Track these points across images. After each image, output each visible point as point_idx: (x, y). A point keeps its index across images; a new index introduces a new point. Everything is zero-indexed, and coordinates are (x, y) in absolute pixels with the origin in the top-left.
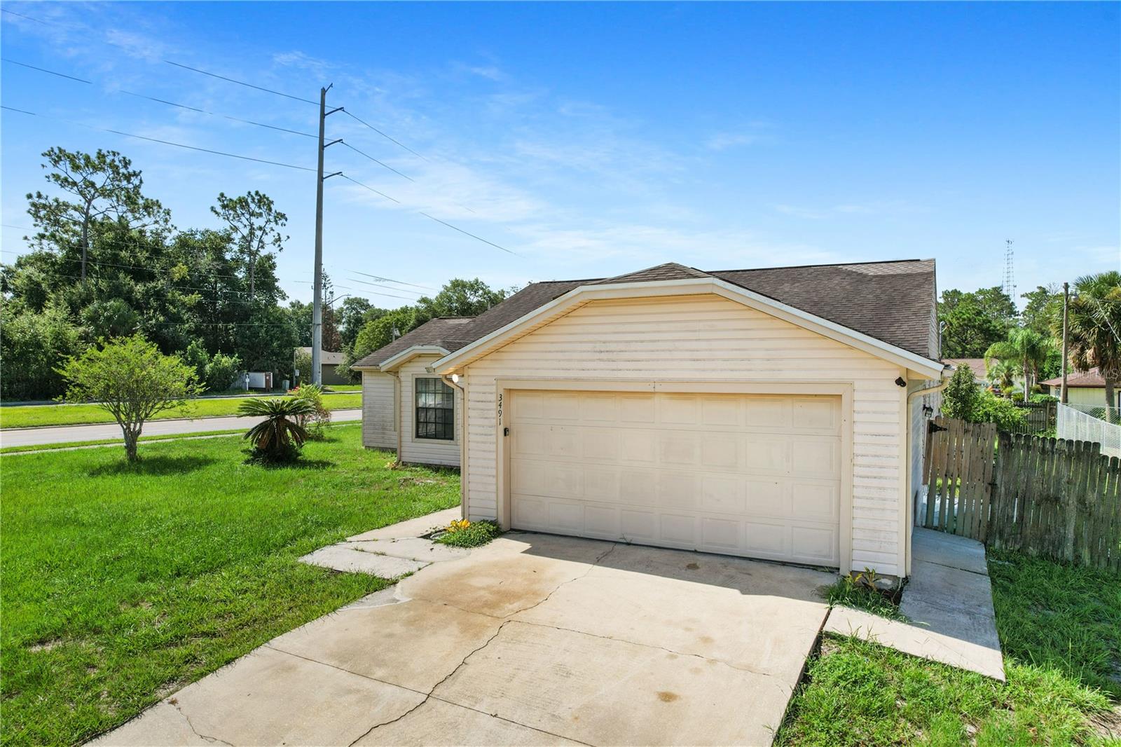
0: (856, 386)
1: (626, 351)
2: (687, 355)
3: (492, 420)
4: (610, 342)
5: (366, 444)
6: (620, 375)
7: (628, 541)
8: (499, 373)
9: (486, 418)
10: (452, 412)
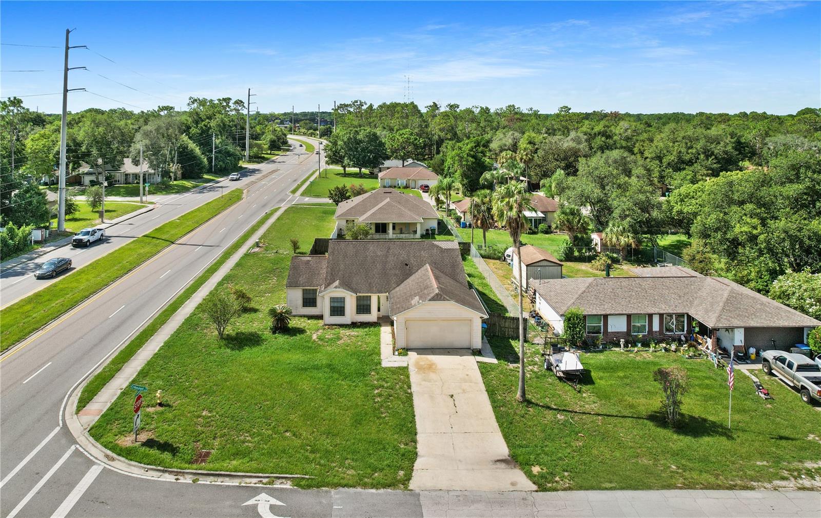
0: (474, 318)
1: (434, 312)
2: (445, 313)
4: (430, 310)
6: (432, 317)
8: (405, 317)
9: (402, 326)
10: (344, 307)
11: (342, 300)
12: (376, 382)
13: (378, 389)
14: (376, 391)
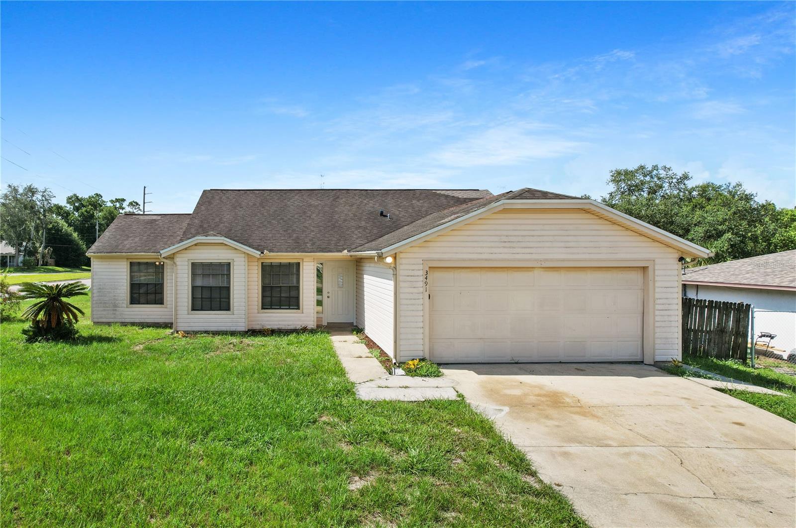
0: (657, 261)
1: (522, 242)
2: (562, 244)
3: (420, 288)
4: (511, 236)
5: (96, 320)
6: (518, 256)
7: (516, 362)
8: (425, 256)
9: (414, 287)
10: (228, 289)
11: (224, 269)
12: (346, 448)
13: (361, 473)
14: (357, 485)
